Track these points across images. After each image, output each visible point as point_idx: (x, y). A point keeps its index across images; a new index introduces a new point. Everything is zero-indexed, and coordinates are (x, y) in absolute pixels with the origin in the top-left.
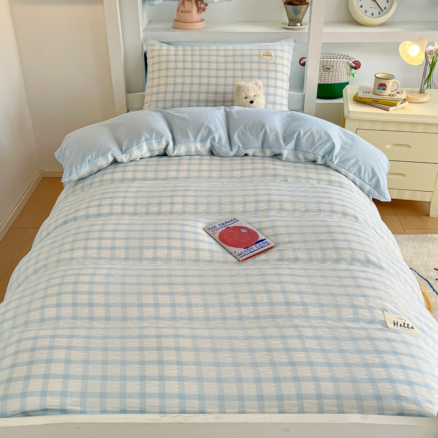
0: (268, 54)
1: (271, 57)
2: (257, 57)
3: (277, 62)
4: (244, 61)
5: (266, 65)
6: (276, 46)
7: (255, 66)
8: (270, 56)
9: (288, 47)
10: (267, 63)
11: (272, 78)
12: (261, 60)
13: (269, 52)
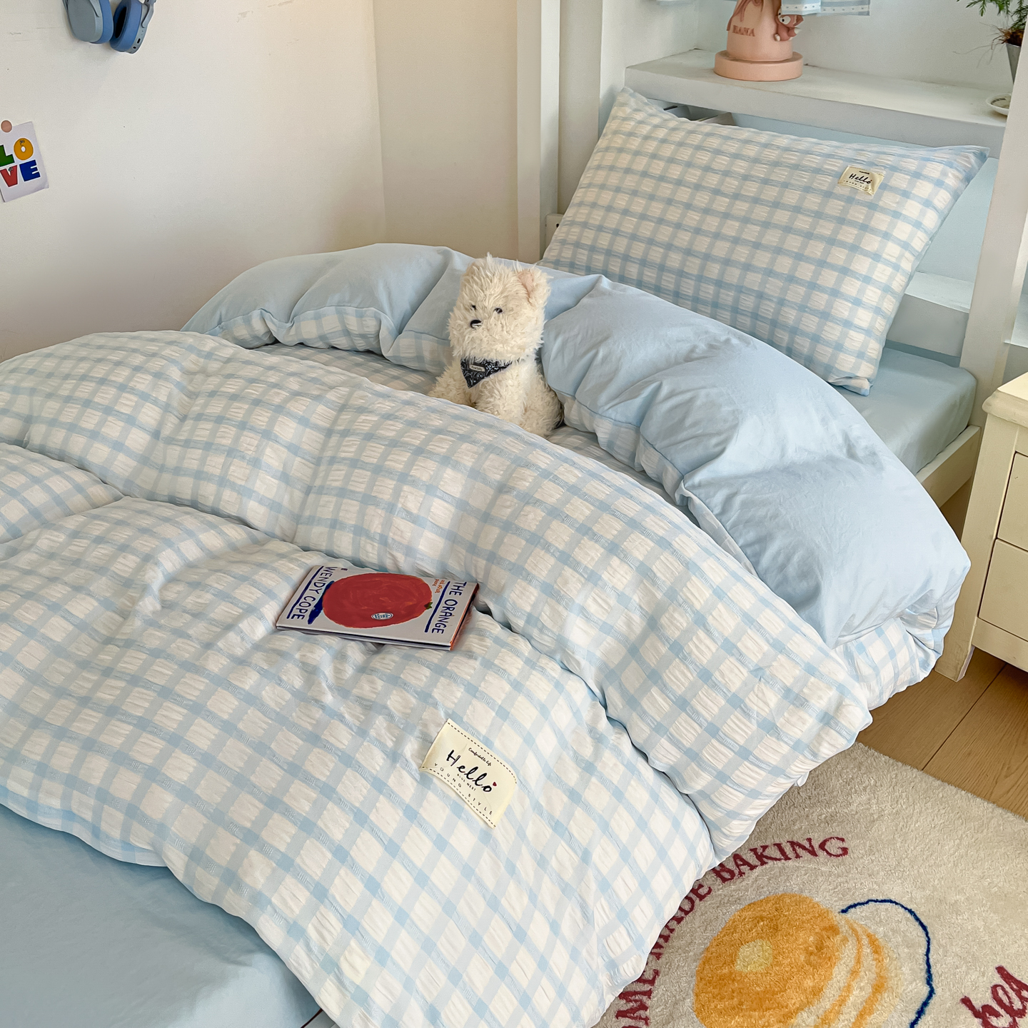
0: (866, 176)
1: (870, 188)
2: (829, 179)
3: (881, 203)
4: (793, 182)
5: (843, 203)
6: (905, 160)
7: (813, 202)
8: (868, 182)
9: (941, 167)
10: (850, 200)
11: (842, 244)
12: (839, 190)
13: (872, 170)
